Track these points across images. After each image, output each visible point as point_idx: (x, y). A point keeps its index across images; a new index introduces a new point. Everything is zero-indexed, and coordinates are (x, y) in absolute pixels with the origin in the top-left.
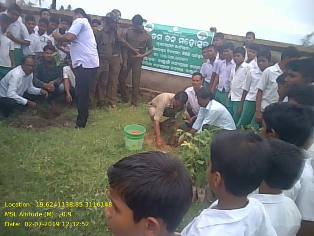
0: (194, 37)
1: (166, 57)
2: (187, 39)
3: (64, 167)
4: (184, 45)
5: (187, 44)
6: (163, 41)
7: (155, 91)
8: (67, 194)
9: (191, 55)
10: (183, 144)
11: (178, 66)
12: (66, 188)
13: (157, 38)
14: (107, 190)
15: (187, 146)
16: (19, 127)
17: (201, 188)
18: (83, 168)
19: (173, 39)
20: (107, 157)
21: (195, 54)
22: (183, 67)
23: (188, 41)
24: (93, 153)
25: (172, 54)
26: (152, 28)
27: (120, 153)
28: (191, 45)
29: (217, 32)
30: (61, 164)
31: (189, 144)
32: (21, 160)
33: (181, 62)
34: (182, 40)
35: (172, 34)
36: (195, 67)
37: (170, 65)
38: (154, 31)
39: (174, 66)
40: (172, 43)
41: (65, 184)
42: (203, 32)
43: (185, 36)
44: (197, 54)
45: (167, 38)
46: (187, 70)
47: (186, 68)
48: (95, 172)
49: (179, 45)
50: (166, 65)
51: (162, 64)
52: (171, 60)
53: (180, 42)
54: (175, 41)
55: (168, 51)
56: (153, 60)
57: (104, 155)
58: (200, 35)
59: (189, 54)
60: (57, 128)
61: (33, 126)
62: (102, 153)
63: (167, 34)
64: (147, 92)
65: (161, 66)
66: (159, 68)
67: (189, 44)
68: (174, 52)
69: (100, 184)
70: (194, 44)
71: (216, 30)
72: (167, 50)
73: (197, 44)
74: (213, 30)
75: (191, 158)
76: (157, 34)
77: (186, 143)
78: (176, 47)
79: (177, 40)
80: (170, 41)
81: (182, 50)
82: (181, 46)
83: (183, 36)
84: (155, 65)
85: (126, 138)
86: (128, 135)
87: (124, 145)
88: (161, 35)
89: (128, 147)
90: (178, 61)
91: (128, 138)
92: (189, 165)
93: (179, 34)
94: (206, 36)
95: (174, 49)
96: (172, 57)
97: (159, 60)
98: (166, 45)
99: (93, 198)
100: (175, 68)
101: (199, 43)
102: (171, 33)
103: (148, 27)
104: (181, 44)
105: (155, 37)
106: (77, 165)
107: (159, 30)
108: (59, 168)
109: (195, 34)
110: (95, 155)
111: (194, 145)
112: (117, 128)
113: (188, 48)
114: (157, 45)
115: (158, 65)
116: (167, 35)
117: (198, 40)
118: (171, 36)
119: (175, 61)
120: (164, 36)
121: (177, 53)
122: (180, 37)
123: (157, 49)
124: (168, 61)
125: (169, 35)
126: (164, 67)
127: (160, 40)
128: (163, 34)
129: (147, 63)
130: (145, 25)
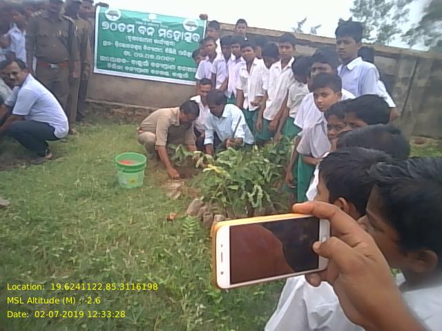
0: (179, 27)
1: (142, 56)
2: (170, 31)
3: (45, 222)
4: (166, 39)
5: (171, 37)
6: (137, 33)
7: (132, 106)
9: (177, 52)
10: (207, 169)
11: (160, 69)
12: (61, 250)
13: (126, 30)
19: (150, 31)
20: (100, 202)
21: (183, 51)
22: (168, 70)
23: (172, 34)
25: (150, 52)
26: (117, 16)
28: (176, 39)
30: (38, 221)
31: (214, 168)
33: (165, 62)
34: (164, 32)
35: (149, 24)
36: (184, 69)
37: (150, 67)
38: (121, 20)
39: (155, 68)
40: (149, 37)
41: (56, 245)
42: (192, 21)
43: (167, 27)
44: (185, 51)
45: (142, 29)
46: (174, 74)
47: (173, 71)
48: (92, 223)
49: (159, 38)
50: (143, 67)
51: (137, 66)
52: (150, 60)
53: (161, 35)
54: (153, 34)
55: (145, 47)
56: (124, 61)
58: (188, 25)
59: (175, 51)
62: (91, 198)
63: (141, 23)
64: (119, 107)
65: (137, 69)
66: (134, 72)
67: (173, 38)
68: (153, 49)
70: (180, 38)
71: (207, 18)
72: (143, 47)
73: (184, 38)
76: (126, 24)
77: (211, 167)
78: (156, 41)
79: (156, 33)
80: (146, 33)
81: (164, 46)
82: (162, 41)
83: (164, 27)
84: (127, 68)
85: (120, 172)
86: (123, 168)
88: (133, 26)
89: (124, 184)
90: (160, 62)
91: (124, 171)
93: (159, 24)
94: (196, 26)
95: (153, 45)
96: (152, 56)
97: (133, 62)
98: (141, 39)
99: (105, 255)
100: (157, 72)
101: (188, 36)
102: (147, 22)
103: (112, 14)
104: (163, 37)
105: (124, 29)
107: (130, 19)
108: (38, 226)
109: (181, 23)
113: (172, 43)
114: (128, 40)
115: (132, 69)
116: (140, 25)
118: (147, 26)
119: (156, 61)
120: (137, 26)
121: (158, 50)
122: (160, 28)
123: (128, 46)
124: (146, 62)
125: (144, 25)
126: (141, 70)
127: (132, 32)
128: (135, 24)
129: (114, 66)
130: (107, 11)
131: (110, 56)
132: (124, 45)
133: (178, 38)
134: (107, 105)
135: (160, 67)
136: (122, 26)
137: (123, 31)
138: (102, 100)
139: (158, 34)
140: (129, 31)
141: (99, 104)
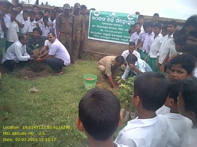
0: (126, 18)
1: (108, 32)
2: (121, 20)
3: (48, 101)
4: (119, 24)
5: (121, 23)
6: (106, 21)
7: (102, 53)
8: (50, 117)
9: (124, 30)
10: (121, 86)
11: (116, 37)
12: (50, 114)
13: (102, 20)
14: (74, 114)
15: (123, 87)
16: (19, 78)
17: (132, 112)
18: (59, 102)
19: (112, 20)
20: (74, 95)
21: (126, 29)
22: (119, 38)
23: (122, 21)
24: (65, 93)
25: (112, 30)
26: (98, 14)
27: (82, 92)
28: (124, 24)
29: (140, 14)
30: (46, 100)
31: (124, 85)
32: (21, 98)
33: (118, 34)
34: (118, 21)
35: (112, 17)
36: (126, 37)
37: (111, 36)
38: (100, 16)
39: (113, 37)
40: (112, 23)
41: (49, 112)
42: (131, 15)
43: (120, 18)
45: (109, 20)
46: (122, 40)
47: (121, 38)
48: (67, 104)
49: (116, 23)
50: (108, 37)
51: (106, 36)
52: (111, 33)
53: (117, 22)
54: (113, 22)
55: (110, 28)
56: (100, 34)
57: (72, 93)
58: (129, 17)
59: (123, 29)
60: (43, 78)
61: (28, 77)
62: (71, 92)
63: (108, 17)
64: (97, 54)
65: (105, 37)
66: (104, 39)
67: (122, 23)
68: (113, 28)
69: (70, 111)
70: (126, 23)
71: (139, 14)
72: (108, 27)
73: (127, 23)
74: (137, 13)
75: (126, 94)
76: (102, 17)
77: (122, 85)
78: (114, 25)
79: (115, 21)
80: (110, 21)
81: (118, 27)
82: (117, 24)
83: (119, 18)
84: (101, 37)
85: (85, 83)
86: (86, 81)
87: (84, 87)
88: (105, 18)
89: (86, 88)
90: (116, 34)
91: (86, 82)
92: (125, 98)
93: (116, 17)
94: (133, 18)
95: (113, 26)
96: (112, 32)
97: (104, 34)
98: (108, 24)
99: (66, 119)
100: (114, 39)
101: (129, 22)
102: (111, 16)
103: (96, 13)
104: (117, 23)
105: (101, 20)
106: (56, 100)
107: (103, 15)
108: (45, 102)
109: (126, 16)
110: (66, 93)
111: (127, 85)
112: (79, 77)
113: (122, 26)
114: (102, 24)
115: (103, 37)
116: (108, 18)
117: (128, 20)
118: (111, 18)
119: (114, 34)
120: (106, 18)
121: (115, 29)
122: (116, 19)
123: (102, 27)
124: (110, 34)
125: (109, 18)
126: (107, 38)
127: (104, 21)
128: (106, 17)
129: (96, 36)
130: (94, 12)
131: (95, 32)
132: (100, 27)
133: (125, 23)
134: (92, 52)
135: (116, 36)
136: (100, 18)
137: (100, 20)
138: (91, 50)
139: (116, 22)
140: (103, 20)
141: (89, 52)
